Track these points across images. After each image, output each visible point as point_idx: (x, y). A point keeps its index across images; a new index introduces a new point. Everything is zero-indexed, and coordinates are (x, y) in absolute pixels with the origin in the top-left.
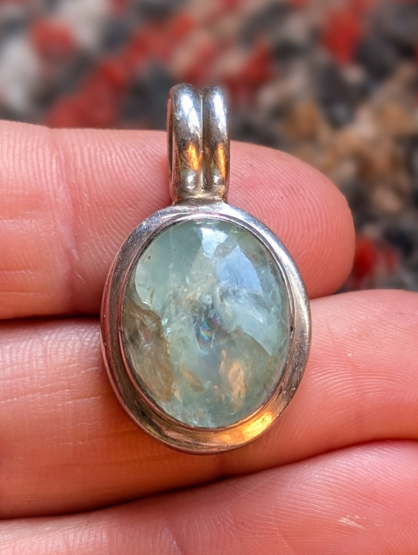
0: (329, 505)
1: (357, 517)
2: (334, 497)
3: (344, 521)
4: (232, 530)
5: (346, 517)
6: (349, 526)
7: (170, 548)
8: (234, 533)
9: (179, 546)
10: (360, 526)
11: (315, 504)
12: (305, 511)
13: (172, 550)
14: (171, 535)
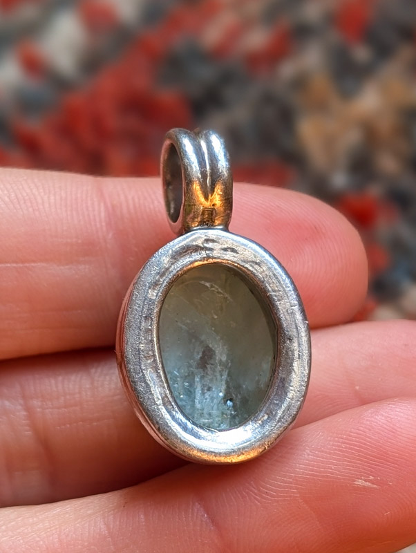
0: (344, 469)
1: (371, 478)
2: (349, 462)
3: (360, 482)
4: (257, 500)
5: (361, 479)
6: (364, 486)
7: (202, 521)
8: (259, 502)
9: (209, 518)
10: (375, 486)
11: (331, 469)
12: (323, 477)
13: (204, 523)
14: (202, 509)
